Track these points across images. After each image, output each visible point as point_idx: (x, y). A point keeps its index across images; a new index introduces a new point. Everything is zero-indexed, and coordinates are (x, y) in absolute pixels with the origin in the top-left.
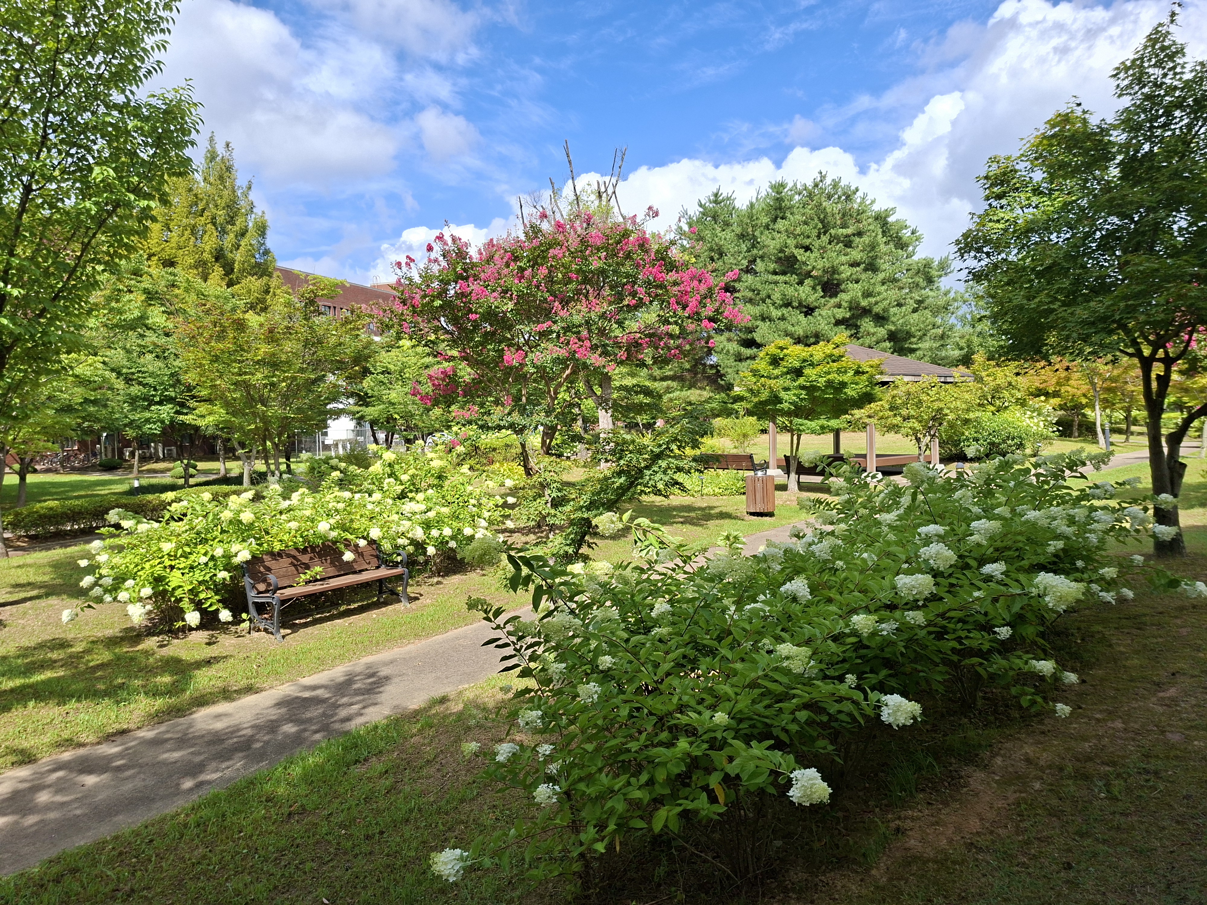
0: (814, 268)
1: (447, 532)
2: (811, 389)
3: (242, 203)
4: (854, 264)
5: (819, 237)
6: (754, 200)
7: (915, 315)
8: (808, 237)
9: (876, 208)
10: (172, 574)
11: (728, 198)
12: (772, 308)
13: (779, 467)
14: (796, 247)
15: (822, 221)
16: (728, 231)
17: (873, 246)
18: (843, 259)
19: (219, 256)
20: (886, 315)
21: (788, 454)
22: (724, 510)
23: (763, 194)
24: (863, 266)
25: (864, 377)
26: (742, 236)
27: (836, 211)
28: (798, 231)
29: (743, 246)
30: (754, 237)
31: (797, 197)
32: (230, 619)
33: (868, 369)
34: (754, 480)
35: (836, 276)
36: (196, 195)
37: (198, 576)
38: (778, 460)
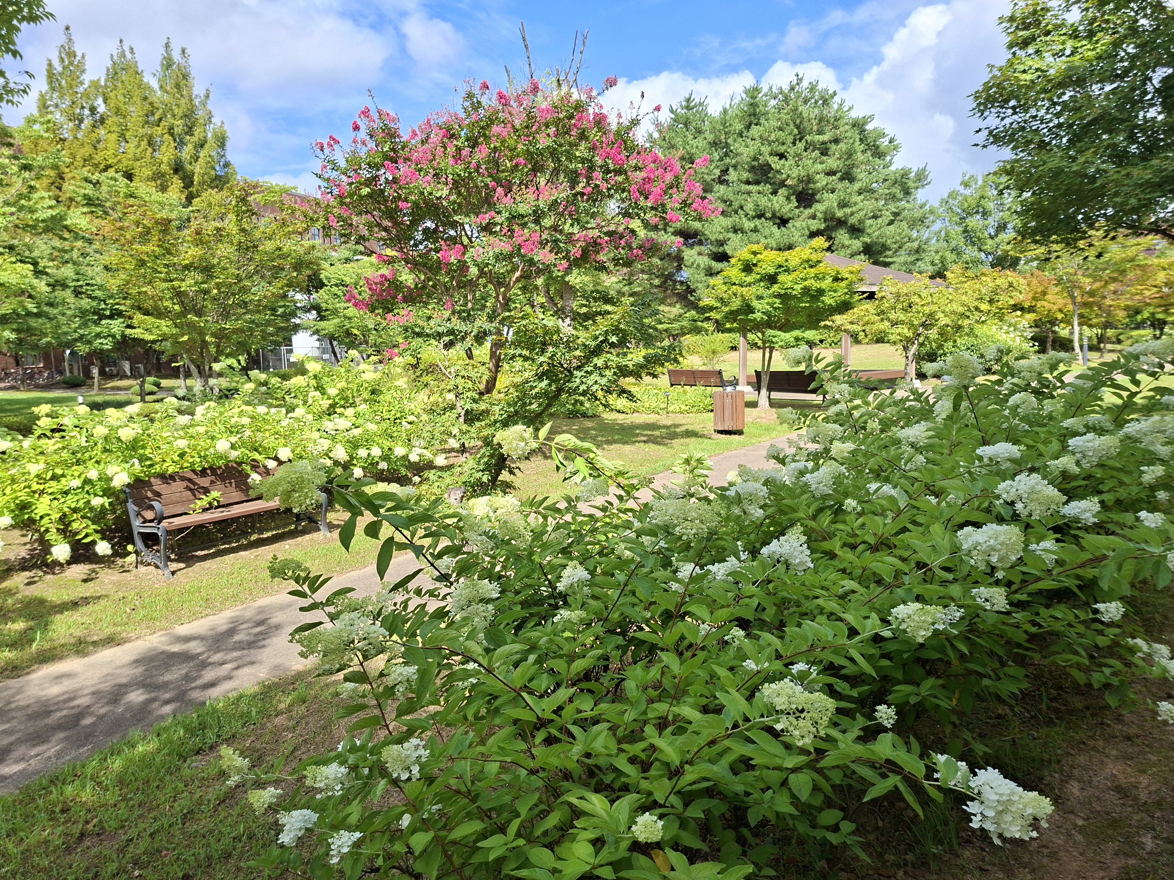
0: (788, 176)
1: (376, 452)
2: (785, 297)
3: (201, 113)
4: (831, 173)
5: (794, 144)
6: (728, 106)
7: (891, 228)
8: (783, 144)
9: (854, 114)
10: (41, 499)
11: (701, 104)
12: (744, 220)
13: (749, 384)
14: (771, 154)
15: (798, 127)
16: (700, 138)
17: (850, 154)
18: (819, 167)
19: (178, 168)
20: (861, 227)
21: (759, 370)
22: (690, 428)
23: (737, 100)
24: (839, 175)
25: (843, 284)
26: (714, 144)
27: (812, 116)
28: (773, 137)
29: (716, 154)
30: (727, 145)
31: (773, 102)
32: (109, 552)
33: (847, 275)
34: (723, 396)
35: (811, 185)
36: (151, 104)
37: (71, 501)
38: (748, 377)
